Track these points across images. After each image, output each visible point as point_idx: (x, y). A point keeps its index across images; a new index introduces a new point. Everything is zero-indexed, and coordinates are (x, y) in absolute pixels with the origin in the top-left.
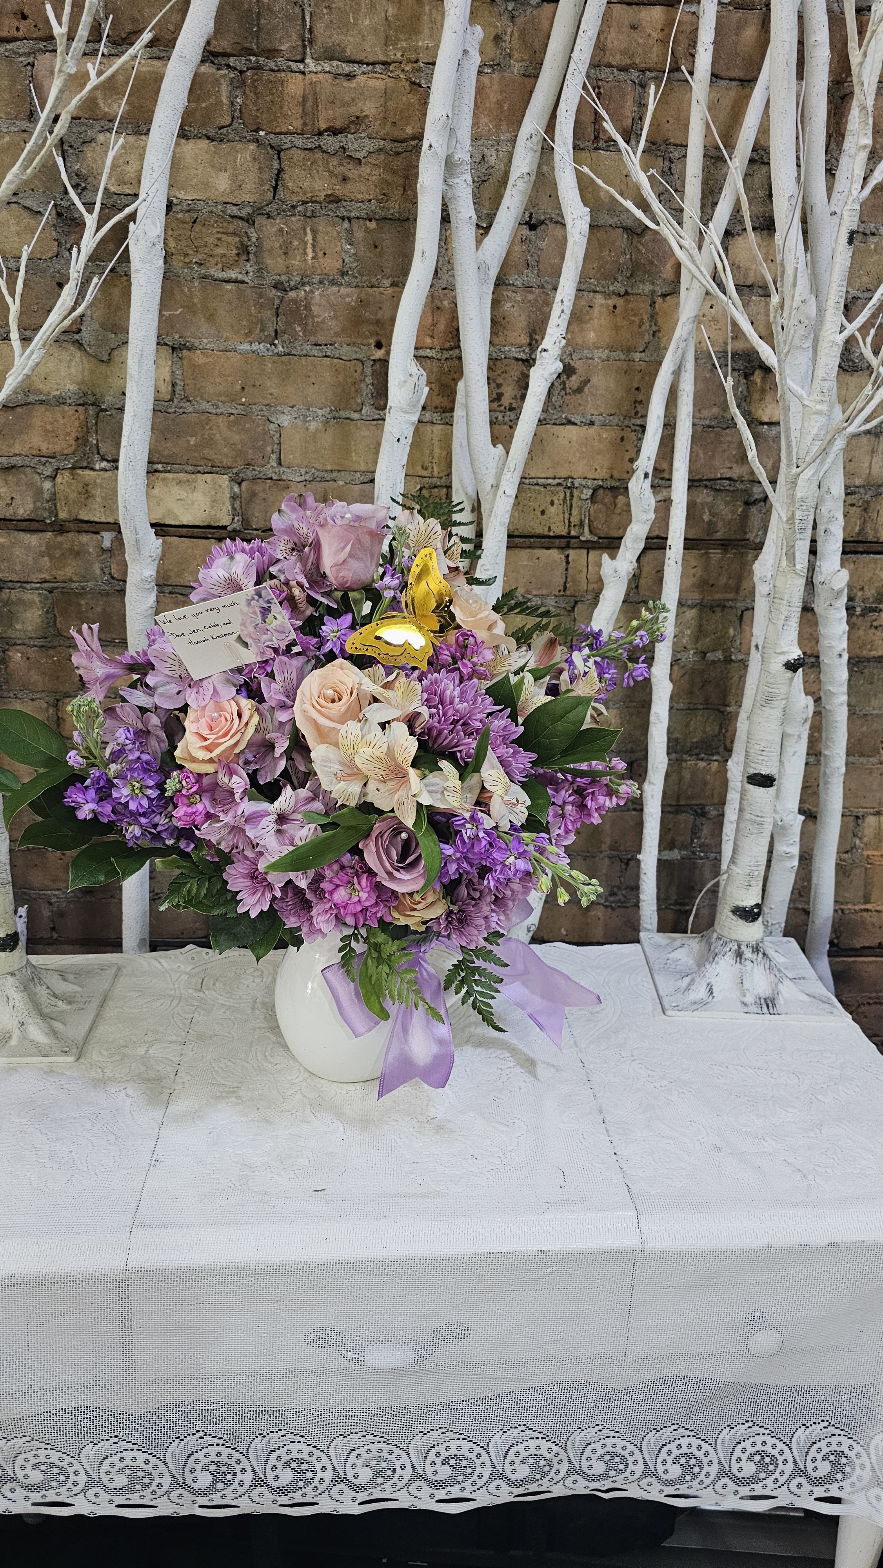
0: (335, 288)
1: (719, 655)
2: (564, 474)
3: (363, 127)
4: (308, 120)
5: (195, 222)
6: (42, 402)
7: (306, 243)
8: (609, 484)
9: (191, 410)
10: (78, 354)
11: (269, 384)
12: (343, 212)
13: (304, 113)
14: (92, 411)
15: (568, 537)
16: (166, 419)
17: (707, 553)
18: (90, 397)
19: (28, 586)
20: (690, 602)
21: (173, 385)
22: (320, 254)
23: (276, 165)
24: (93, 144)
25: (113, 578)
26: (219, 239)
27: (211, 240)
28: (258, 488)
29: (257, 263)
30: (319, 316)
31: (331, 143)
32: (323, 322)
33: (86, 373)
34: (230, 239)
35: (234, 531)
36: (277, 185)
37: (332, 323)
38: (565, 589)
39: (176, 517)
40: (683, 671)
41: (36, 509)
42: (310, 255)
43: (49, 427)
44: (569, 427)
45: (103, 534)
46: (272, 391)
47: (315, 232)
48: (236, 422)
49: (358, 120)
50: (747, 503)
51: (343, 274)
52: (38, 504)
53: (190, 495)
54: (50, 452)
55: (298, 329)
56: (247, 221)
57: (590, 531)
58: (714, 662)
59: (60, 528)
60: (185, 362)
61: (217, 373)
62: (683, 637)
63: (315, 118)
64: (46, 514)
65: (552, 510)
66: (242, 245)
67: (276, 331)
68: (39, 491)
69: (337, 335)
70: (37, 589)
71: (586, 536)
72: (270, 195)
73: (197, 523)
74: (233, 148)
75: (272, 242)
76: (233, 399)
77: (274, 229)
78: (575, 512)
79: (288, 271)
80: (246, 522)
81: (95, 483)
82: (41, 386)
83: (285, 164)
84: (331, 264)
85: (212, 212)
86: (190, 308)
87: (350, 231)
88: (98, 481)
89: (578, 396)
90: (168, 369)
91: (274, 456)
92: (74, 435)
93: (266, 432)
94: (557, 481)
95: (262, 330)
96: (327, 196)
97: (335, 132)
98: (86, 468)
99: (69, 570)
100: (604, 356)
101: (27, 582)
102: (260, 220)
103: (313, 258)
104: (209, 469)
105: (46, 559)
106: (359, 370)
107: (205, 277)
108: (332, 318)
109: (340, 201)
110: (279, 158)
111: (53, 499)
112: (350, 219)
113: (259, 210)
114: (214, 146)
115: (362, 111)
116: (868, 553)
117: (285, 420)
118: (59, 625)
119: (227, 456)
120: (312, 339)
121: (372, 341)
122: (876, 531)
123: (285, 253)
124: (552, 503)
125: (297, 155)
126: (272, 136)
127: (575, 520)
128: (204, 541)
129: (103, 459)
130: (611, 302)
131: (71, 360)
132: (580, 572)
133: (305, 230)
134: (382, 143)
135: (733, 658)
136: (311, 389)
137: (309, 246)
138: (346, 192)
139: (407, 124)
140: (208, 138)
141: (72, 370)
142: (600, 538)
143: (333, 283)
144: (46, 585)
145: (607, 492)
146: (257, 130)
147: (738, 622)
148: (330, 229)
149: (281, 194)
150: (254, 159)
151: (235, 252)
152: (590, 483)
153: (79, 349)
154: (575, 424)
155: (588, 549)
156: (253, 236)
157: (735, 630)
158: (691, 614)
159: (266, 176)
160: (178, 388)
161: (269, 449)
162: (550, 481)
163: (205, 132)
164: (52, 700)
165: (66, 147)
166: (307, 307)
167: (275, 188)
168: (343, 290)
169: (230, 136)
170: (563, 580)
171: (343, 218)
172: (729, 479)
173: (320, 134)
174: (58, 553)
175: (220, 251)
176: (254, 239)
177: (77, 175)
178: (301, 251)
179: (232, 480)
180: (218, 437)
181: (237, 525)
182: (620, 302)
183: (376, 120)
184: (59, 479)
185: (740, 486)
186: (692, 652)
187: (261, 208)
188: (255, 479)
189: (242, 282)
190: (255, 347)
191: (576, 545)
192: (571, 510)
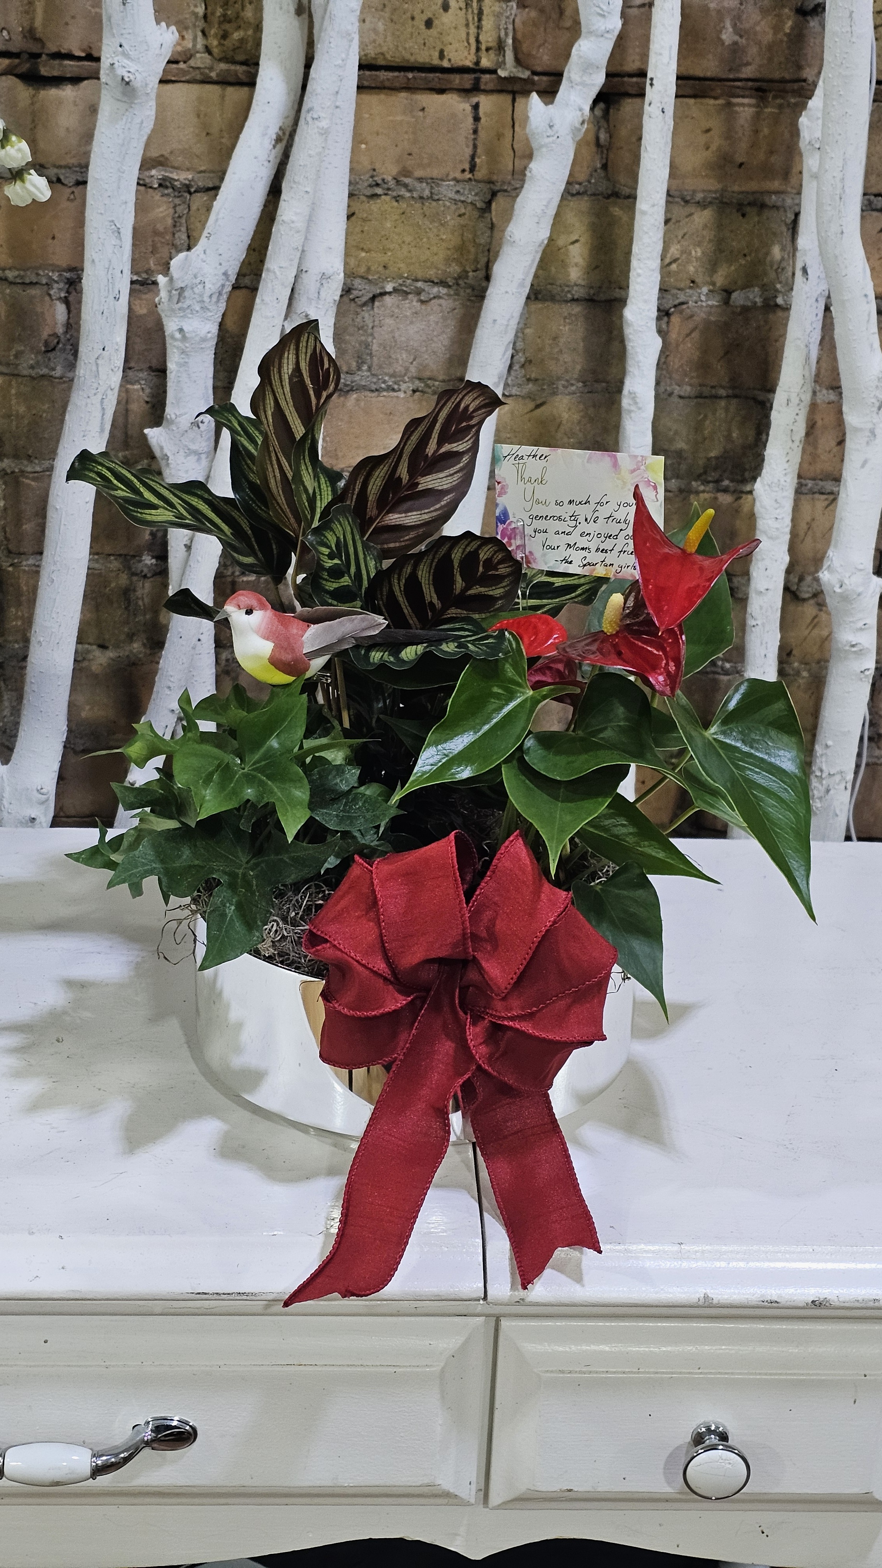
1: (755, 295)
15: (476, 70)
17: (729, 104)
20: (699, 196)
38: (472, 169)
40: (691, 325)
50: (800, 13)
57: (518, 61)
58: (745, 309)
62: (689, 262)
65: (446, 18)
71: (509, 69)
78: (487, 22)
124: (446, 8)
127: (488, 38)
132: (499, 136)
142: (534, 73)
147: (787, 235)
155: (511, 92)
158: (702, 218)
170: (469, 151)
186: (705, 290)
191: (490, 86)
192: (480, 20)
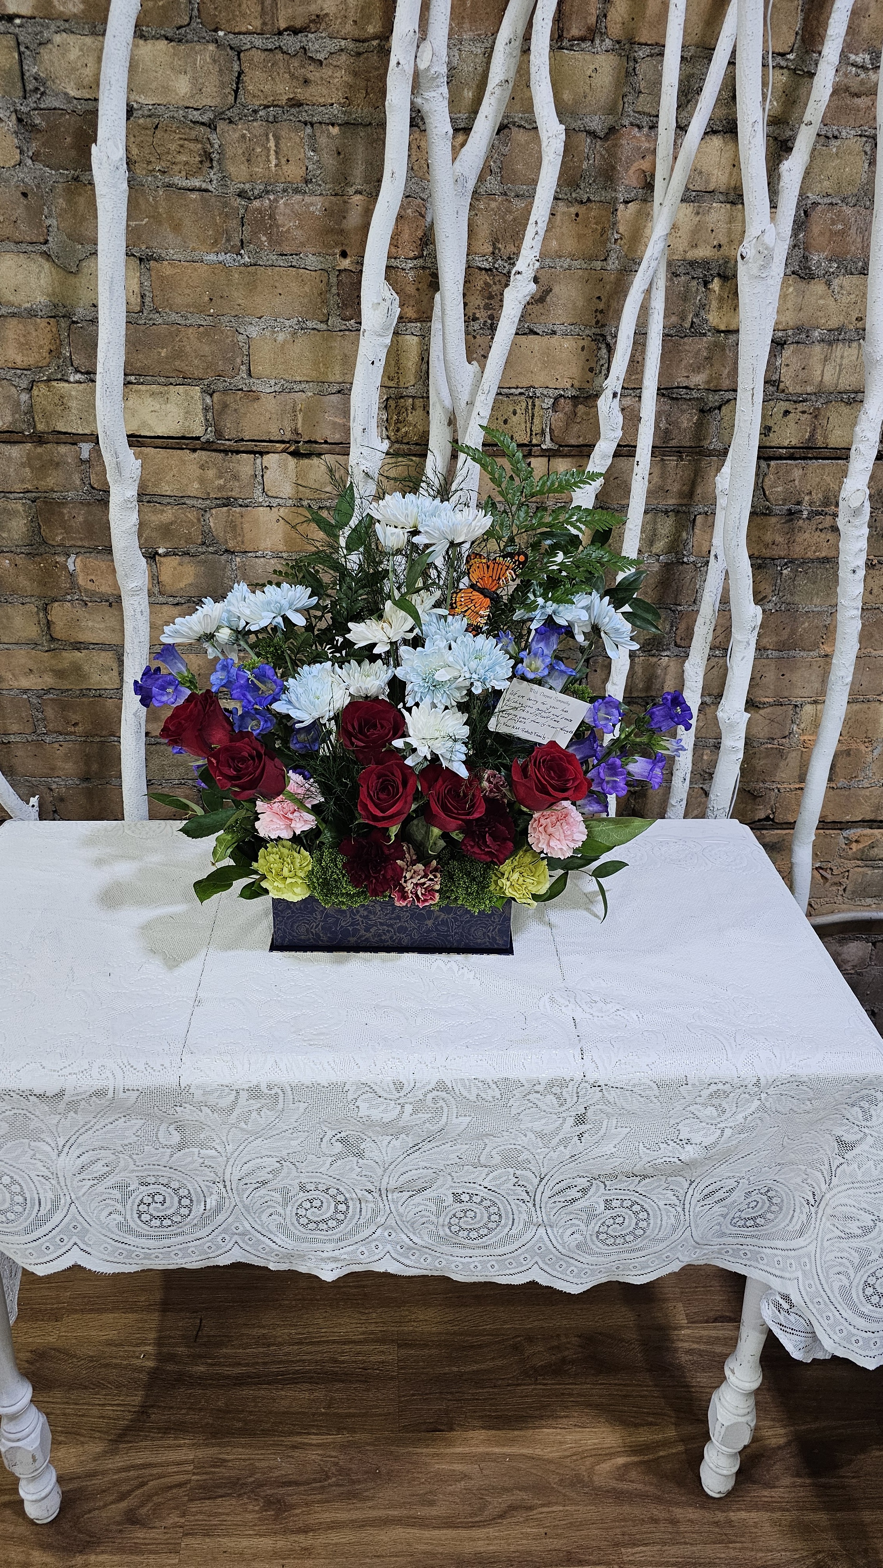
0: (299, 197)
2: (525, 384)
3: (324, 24)
4: (268, 18)
5: (157, 127)
6: (14, 315)
7: (269, 150)
8: (569, 394)
9: (160, 321)
10: (47, 265)
11: (236, 294)
12: (305, 117)
13: (263, 13)
14: (64, 324)
15: (530, 445)
16: (136, 330)
17: (663, 460)
18: (61, 309)
19: (11, 496)
21: (142, 296)
22: (283, 161)
23: (236, 68)
24: (50, 46)
25: (93, 488)
26: (182, 146)
27: (173, 147)
28: (229, 399)
29: (221, 170)
30: (283, 226)
31: (290, 42)
32: (288, 231)
33: (57, 284)
34: (192, 146)
35: (208, 442)
36: (238, 88)
37: (298, 233)
39: (151, 429)
41: (14, 422)
42: (274, 162)
43: (22, 340)
44: (531, 337)
45: (81, 445)
46: (240, 301)
47: (277, 139)
48: (206, 334)
49: (319, 19)
50: (702, 411)
51: (307, 182)
52: (17, 416)
53: (163, 406)
54: (25, 365)
55: (264, 239)
56: (210, 127)
57: (551, 439)
59: (39, 439)
60: (153, 273)
61: (184, 284)
63: (274, 17)
64: (25, 426)
65: (515, 419)
66: (205, 152)
67: (242, 240)
68: (18, 404)
69: (303, 245)
70: (20, 499)
71: (547, 445)
72: (231, 99)
73: (171, 435)
74: (193, 49)
75: (234, 150)
76: (201, 310)
77: (237, 135)
78: (536, 421)
79: (252, 179)
80: (219, 434)
81: (70, 395)
82: (12, 298)
83: (245, 65)
84: (294, 172)
85: (173, 117)
86: (156, 218)
87: (312, 137)
88: (73, 393)
89: (540, 305)
90: (136, 280)
91: (243, 368)
92: (47, 348)
93: (235, 344)
94: (520, 390)
95: (228, 240)
96: (289, 99)
97: (295, 31)
98: (60, 380)
99: (51, 481)
100: (566, 266)
101: (11, 493)
102: (221, 126)
103: (276, 166)
104: (180, 380)
105: (27, 469)
106: (325, 280)
107: (169, 186)
108: (297, 227)
109: (301, 105)
110: (239, 59)
111: (31, 410)
112: (312, 125)
113: (220, 115)
114: (173, 47)
115: (322, 9)
116: (817, 458)
117: (253, 331)
118: (43, 534)
119: (197, 367)
120: (278, 249)
121: (337, 251)
122: (826, 437)
123: (248, 161)
124: (515, 413)
125: (258, 56)
126: (231, 36)
127: (536, 429)
128: (179, 451)
129: (77, 371)
130: (573, 210)
131: (40, 272)
133: (267, 135)
134: (343, 43)
135: (685, 560)
136: (278, 300)
137: (272, 152)
138: (307, 95)
139: (368, 23)
140: (167, 39)
141: (42, 281)
142: (560, 446)
143: (297, 191)
144: (29, 495)
145: (568, 401)
146: (216, 30)
147: (690, 525)
148: (293, 135)
149: (242, 98)
150: (214, 61)
151: (198, 159)
152: (551, 392)
153: (47, 260)
154: (538, 334)
155: (549, 457)
156: (216, 143)
157: (687, 534)
159: (226, 79)
160: (147, 300)
161: (239, 360)
162: (513, 391)
163: (163, 32)
164: (40, 603)
165: (22, 49)
166: (272, 217)
167: (236, 92)
168: (307, 199)
169: (189, 37)
171: (305, 123)
172: (686, 388)
173: (280, 33)
174: (37, 464)
175: (183, 158)
176: (216, 146)
177: (36, 79)
178: (264, 158)
179: (203, 391)
180: (188, 349)
181: (210, 436)
182: (582, 210)
183: (336, 18)
184: (35, 392)
185: (695, 394)
186: (646, 555)
187: (223, 113)
188: (225, 391)
189: (206, 191)
190: (221, 258)
191: (538, 453)
192: (532, 419)
